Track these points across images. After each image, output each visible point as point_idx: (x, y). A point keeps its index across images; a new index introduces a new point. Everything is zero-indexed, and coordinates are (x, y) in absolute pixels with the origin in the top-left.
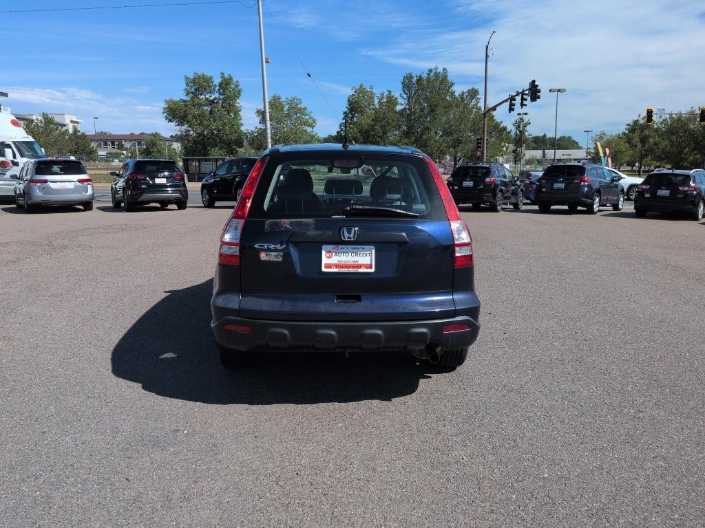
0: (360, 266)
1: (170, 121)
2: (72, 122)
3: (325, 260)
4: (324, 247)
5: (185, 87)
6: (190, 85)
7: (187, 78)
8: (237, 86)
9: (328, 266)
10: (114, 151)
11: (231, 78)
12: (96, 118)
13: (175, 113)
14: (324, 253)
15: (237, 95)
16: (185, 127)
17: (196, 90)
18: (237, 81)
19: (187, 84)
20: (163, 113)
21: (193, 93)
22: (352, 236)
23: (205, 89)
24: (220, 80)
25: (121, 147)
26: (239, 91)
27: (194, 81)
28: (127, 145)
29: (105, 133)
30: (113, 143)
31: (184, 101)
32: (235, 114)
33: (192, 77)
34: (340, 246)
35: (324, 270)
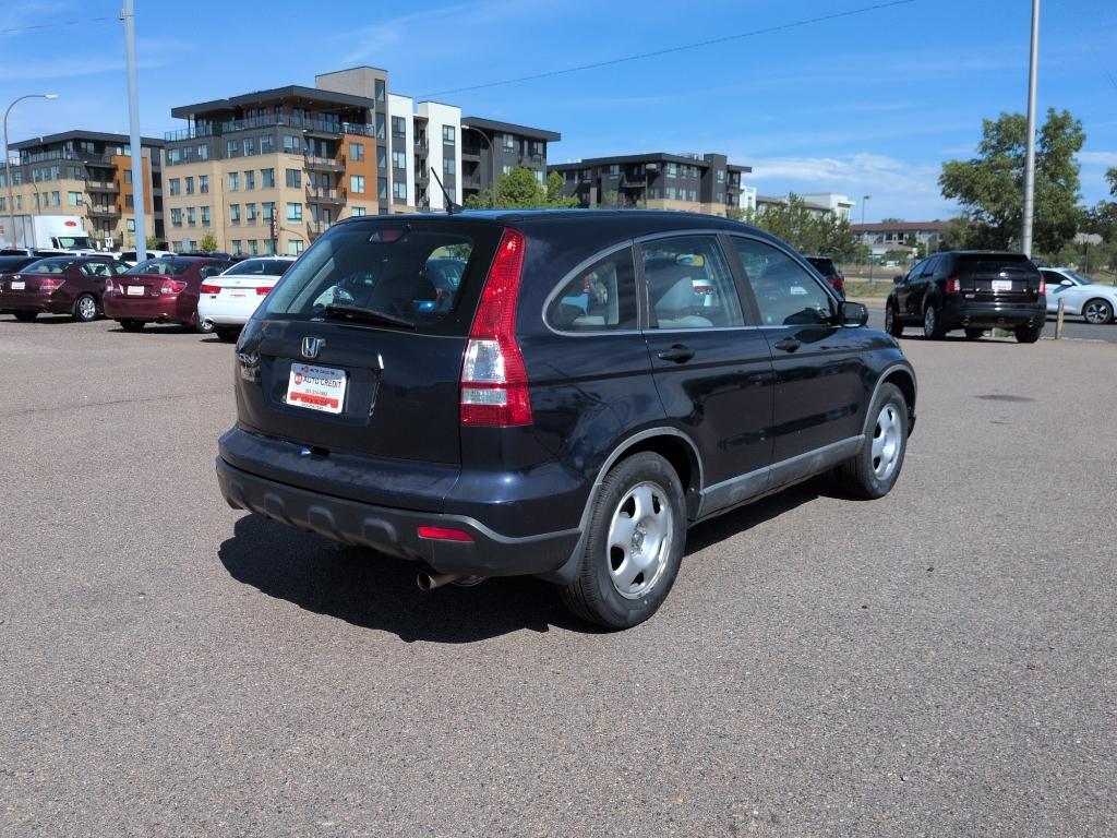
0: (325, 402)
1: (949, 196)
2: (840, 205)
3: (292, 387)
4: (294, 365)
5: (982, 139)
6: (991, 134)
7: (987, 123)
8: (1077, 130)
9: (295, 396)
10: (901, 248)
11: (1066, 117)
12: (867, 198)
13: (958, 182)
14: (292, 374)
15: (1075, 146)
16: (974, 208)
17: (999, 142)
18: (1078, 122)
19: (986, 134)
20: (939, 184)
21: (993, 147)
22: (312, 351)
23: (1016, 140)
24: (1045, 121)
25: (912, 242)
26: (1082, 138)
27: (998, 127)
28: (923, 239)
29: (895, 221)
30: (901, 236)
31: (979, 162)
32: (1066, 180)
33: (996, 121)
34: (310, 367)
35: (290, 402)
